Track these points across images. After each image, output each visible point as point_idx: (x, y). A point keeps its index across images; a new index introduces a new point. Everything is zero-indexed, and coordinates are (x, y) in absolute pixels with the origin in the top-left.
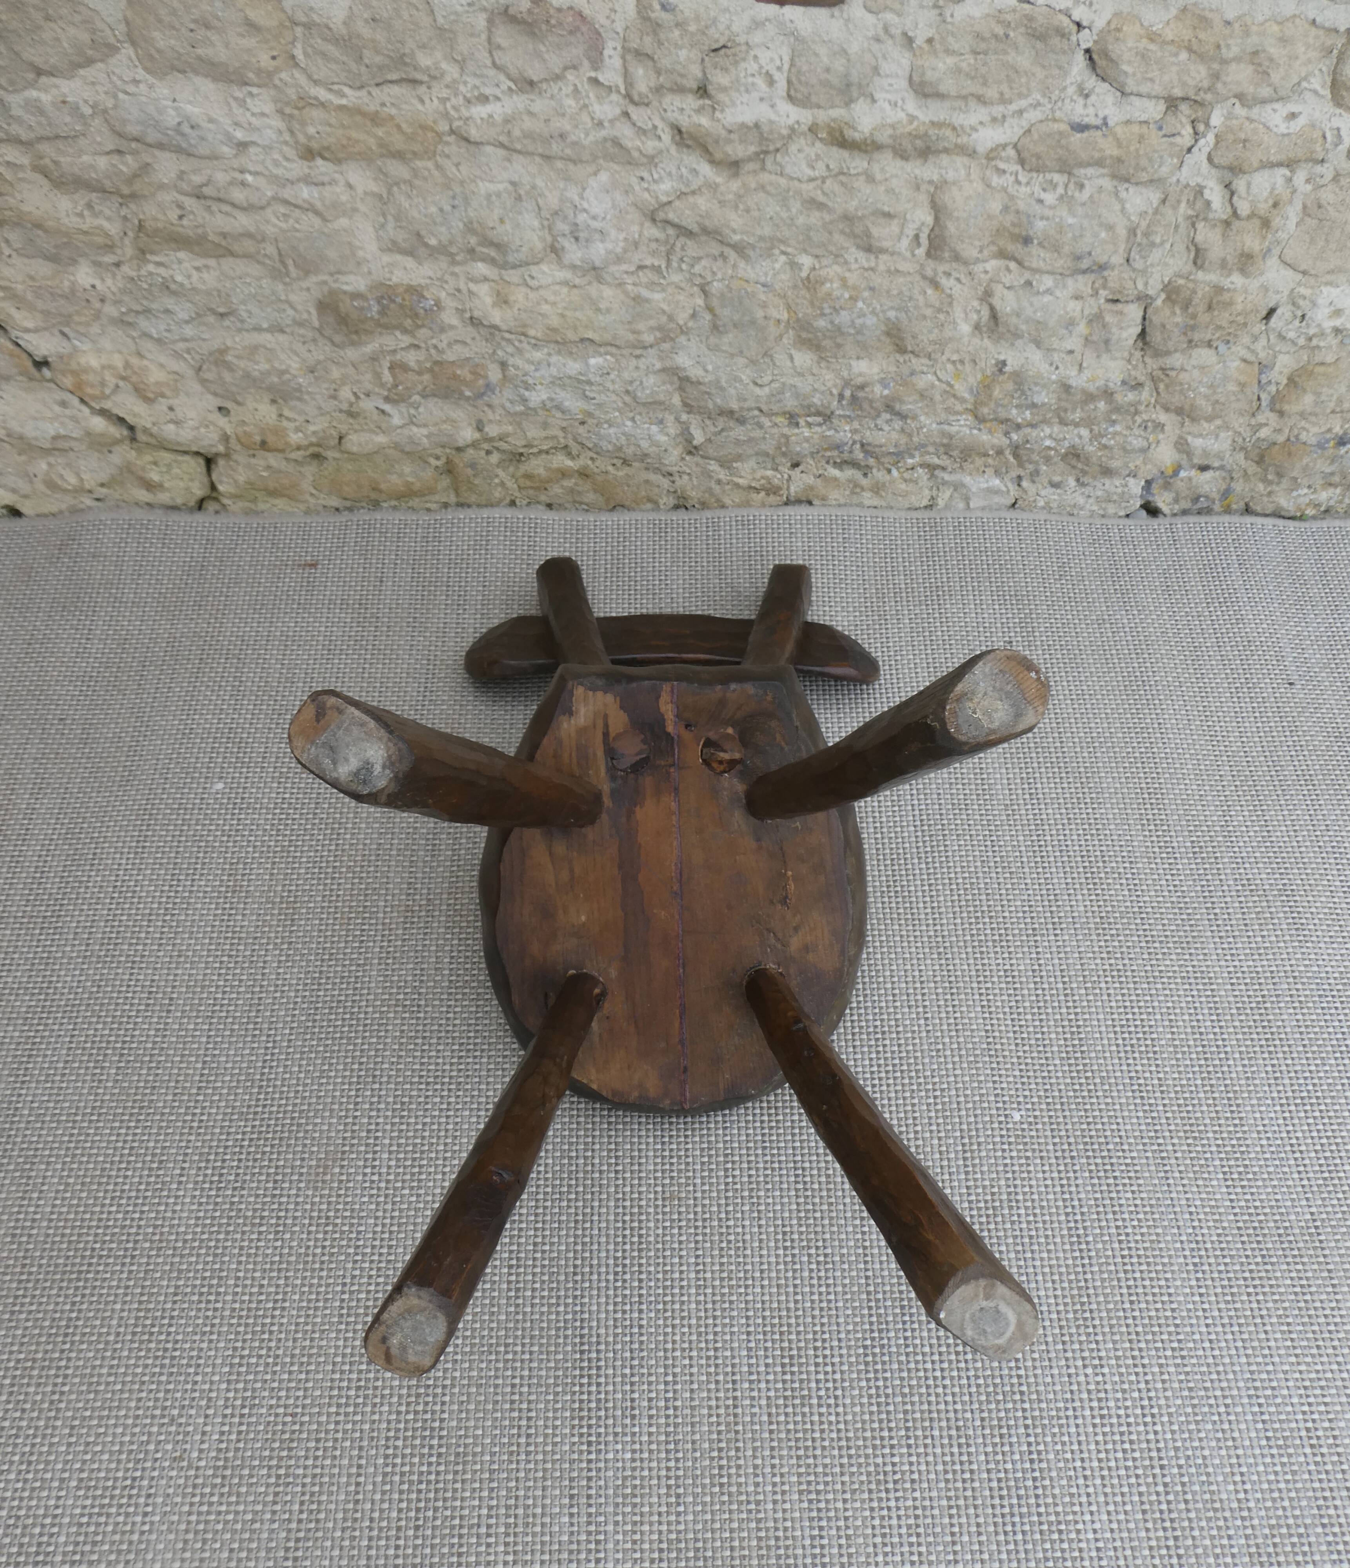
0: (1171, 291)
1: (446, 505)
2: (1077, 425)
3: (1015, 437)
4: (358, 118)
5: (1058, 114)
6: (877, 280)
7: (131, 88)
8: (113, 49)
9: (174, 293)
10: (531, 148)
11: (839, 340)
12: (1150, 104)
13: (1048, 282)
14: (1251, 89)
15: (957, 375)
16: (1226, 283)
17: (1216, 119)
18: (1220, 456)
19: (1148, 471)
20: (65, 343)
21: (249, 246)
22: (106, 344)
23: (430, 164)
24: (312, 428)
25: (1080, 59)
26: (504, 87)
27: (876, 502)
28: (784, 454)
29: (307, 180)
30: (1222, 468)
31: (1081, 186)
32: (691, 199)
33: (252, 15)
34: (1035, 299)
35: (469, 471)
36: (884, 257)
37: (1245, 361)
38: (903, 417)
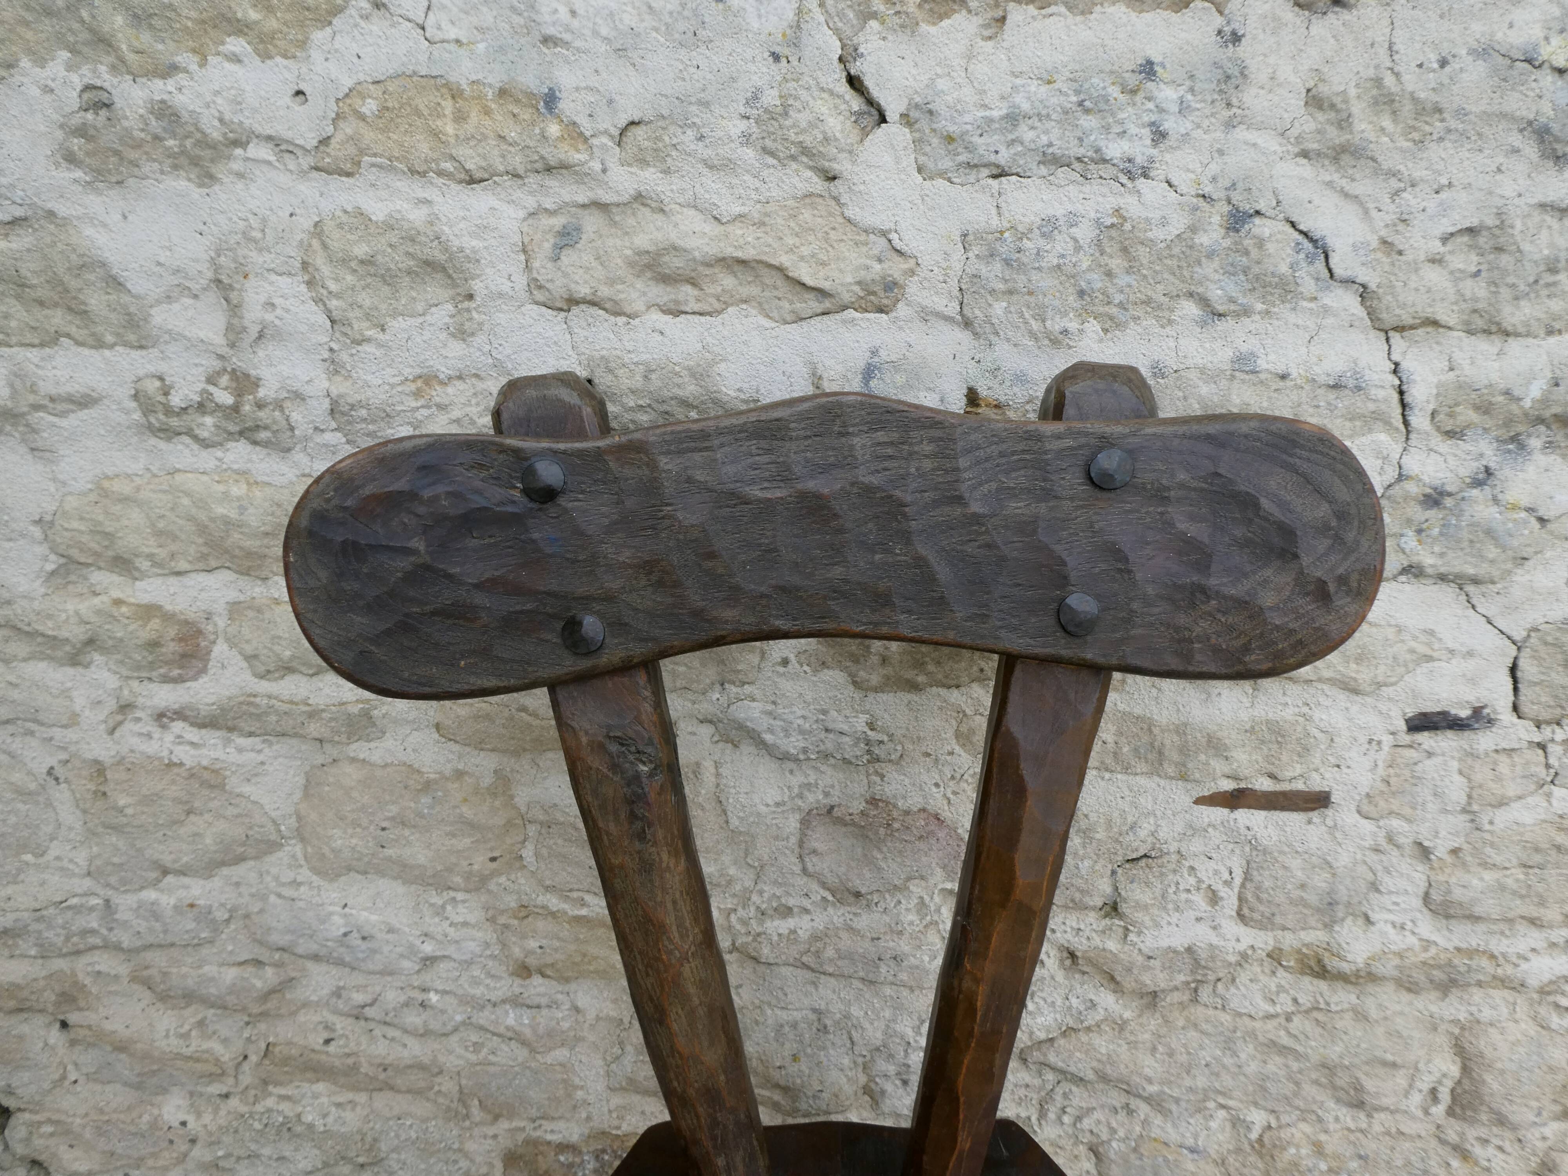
10: (848, 971)
26: (816, 897)
29: (517, 1002)
36: (1382, 1117)
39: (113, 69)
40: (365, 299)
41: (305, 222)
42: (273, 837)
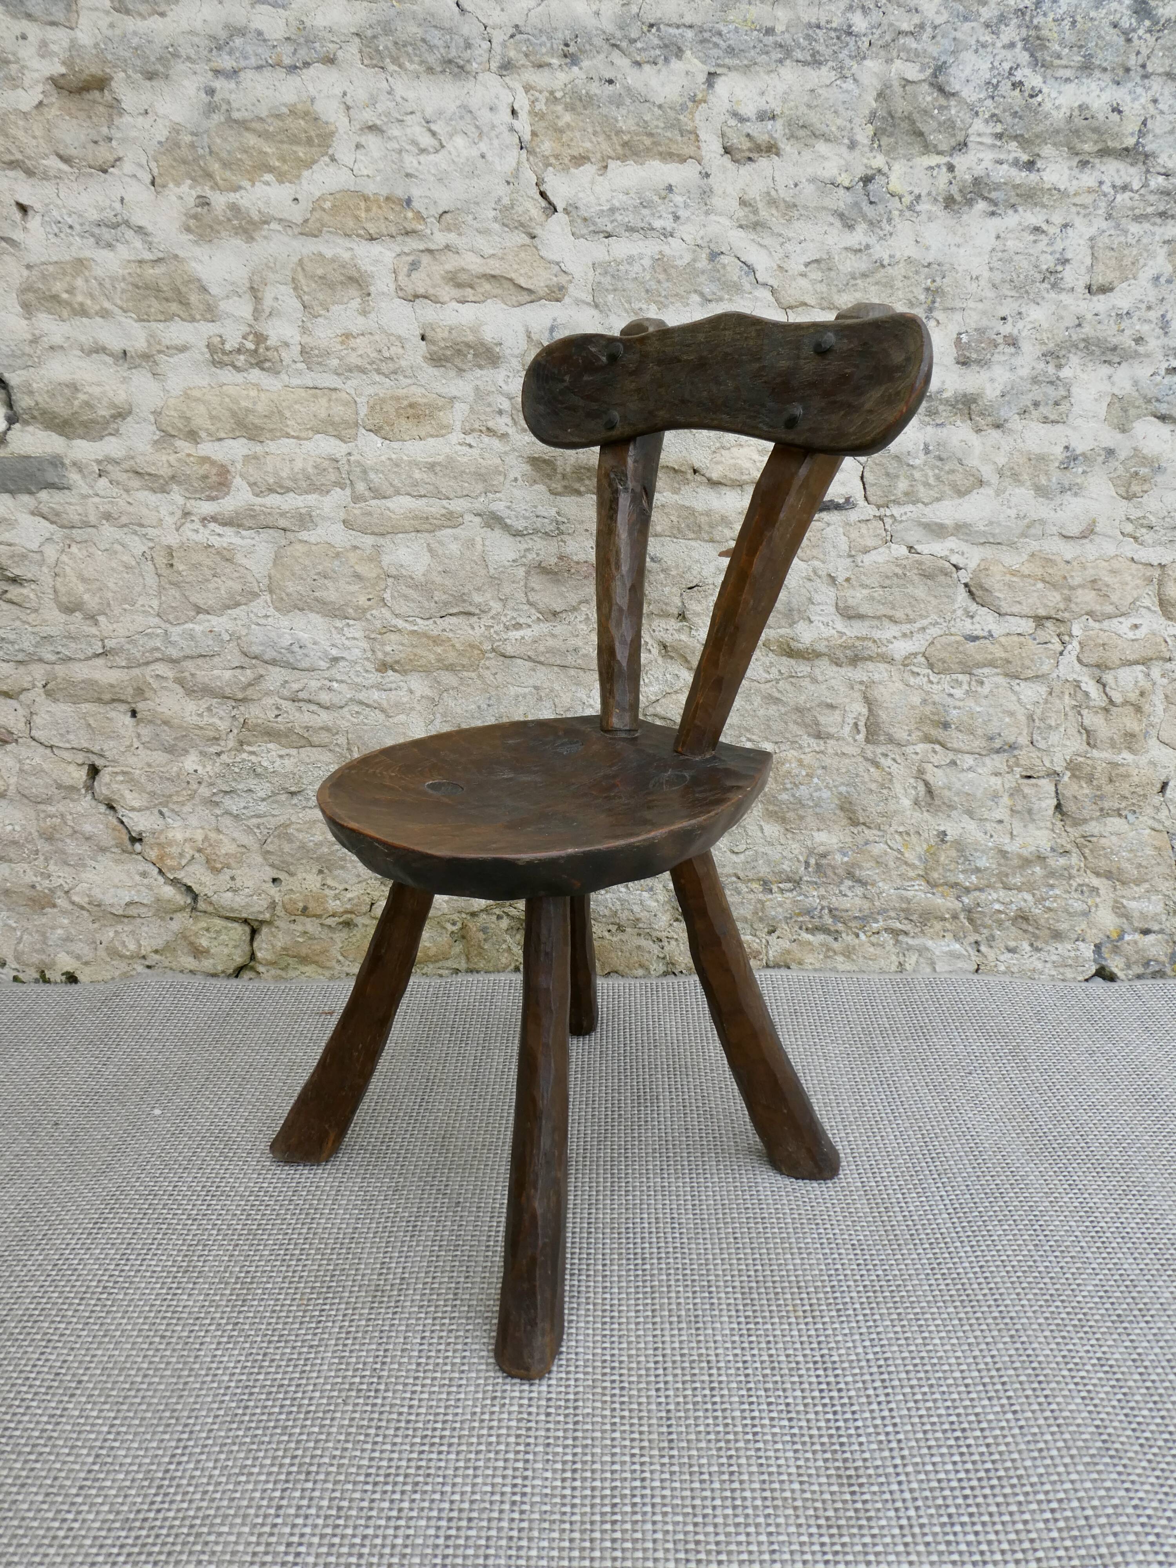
0: (1073, 767)
1: (457, 971)
2: (1019, 890)
3: (966, 900)
4: (424, 640)
5: (953, 630)
6: (827, 761)
7: (262, 621)
8: (256, 595)
9: (258, 775)
10: (552, 661)
11: (801, 812)
12: (1023, 622)
13: (969, 761)
14: (1098, 608)
15: (906, 844)
16: (1118, 759)
17: (1076, 630)
18: (1155, 918)
19: (1094, 936)
20: (161, 821)
21: (324, 737)
22: (193, 821)
23: (473, 675)
24: (349, 895)
25: (962, 589)
26: (534, 618)
27: (848, 966)
28: (761, 920)
29: (379, 687)
30: (1161, 931)
31: (982, 683)
32: (674, 697)
33: (358, 569)
34: (962, 776)
35: (481, 936)
36: (831, 742)
37: (1154, 829)
38: (863, 883)
39: (212, 188)
40: (320, 296)
41: (295, 259)
42: (257, 590)
